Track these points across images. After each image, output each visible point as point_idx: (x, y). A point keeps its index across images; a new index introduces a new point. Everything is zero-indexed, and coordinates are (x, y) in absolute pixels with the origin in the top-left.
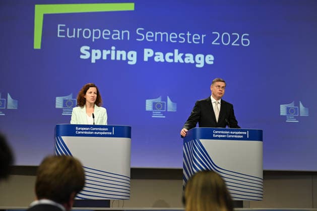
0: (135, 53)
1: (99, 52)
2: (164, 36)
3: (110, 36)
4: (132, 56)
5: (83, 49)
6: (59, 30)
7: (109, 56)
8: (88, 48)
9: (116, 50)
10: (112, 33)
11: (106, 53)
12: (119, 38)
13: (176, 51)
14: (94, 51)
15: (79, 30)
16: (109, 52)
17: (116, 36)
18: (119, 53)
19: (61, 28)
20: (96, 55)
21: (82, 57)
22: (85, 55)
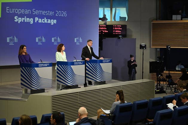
0: (32, 19)
1: (21, 18)
2: (41, 12)
3: (24, 12)
4: (31, 20)
5: (16, 17)
6: (7, 10)
7: (24, 20)
8: (17, 17)
9: (26, 18)
10: (25, 11)
11: (23, 19)
12: (27, 13)
13: (45, 18)
14: (19, 18)
15: (14, 9)
16: (24, 19)
17: (26, 12)
18: (27, 19)
19: (8, 8)
20: (20, 20)
21: (15, 21)
22: (16, 20)
